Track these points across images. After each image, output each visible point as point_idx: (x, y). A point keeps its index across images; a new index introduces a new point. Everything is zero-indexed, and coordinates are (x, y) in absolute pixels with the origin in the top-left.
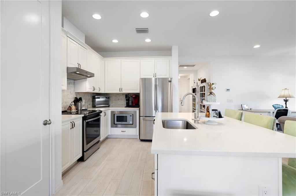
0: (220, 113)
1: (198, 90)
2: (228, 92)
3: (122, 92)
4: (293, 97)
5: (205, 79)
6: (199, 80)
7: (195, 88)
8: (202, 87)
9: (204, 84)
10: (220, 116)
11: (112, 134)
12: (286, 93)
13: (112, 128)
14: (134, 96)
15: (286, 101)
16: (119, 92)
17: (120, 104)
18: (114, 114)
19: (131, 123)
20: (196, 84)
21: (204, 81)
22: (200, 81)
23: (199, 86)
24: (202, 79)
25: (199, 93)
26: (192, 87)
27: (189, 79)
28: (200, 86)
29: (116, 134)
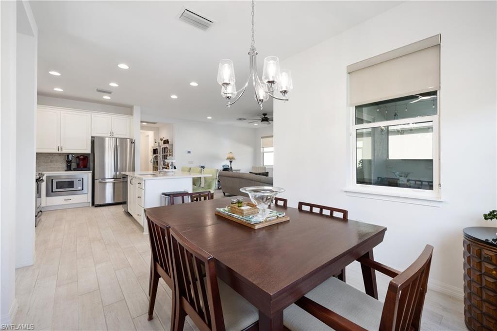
0: (175, 167)
1: (160, 151)
2: (189, 154)
3: (61, 152)
4: (234, 159)
5: (168, 140)
6: (161, 140)
7: (157, 149)
8: (165, 148)
9: (166, 145)
10: (175, 168)
11: (47, 205)
12: (231, 156)
13: (48, 198)
14: (82, 157)
15: (231, 162)
16: (57, 152)
17: (54, 168)
18: (52, 180)
19: (80, 188)
20: (157, 144)
21: (166, 142)
22: (163, 141)
23: (160, 147)
24: (164, 139)
25: (161, 154)
26: (153, 147)
27: (148, 136)
28: (162, 147)
29: (55, 204)
